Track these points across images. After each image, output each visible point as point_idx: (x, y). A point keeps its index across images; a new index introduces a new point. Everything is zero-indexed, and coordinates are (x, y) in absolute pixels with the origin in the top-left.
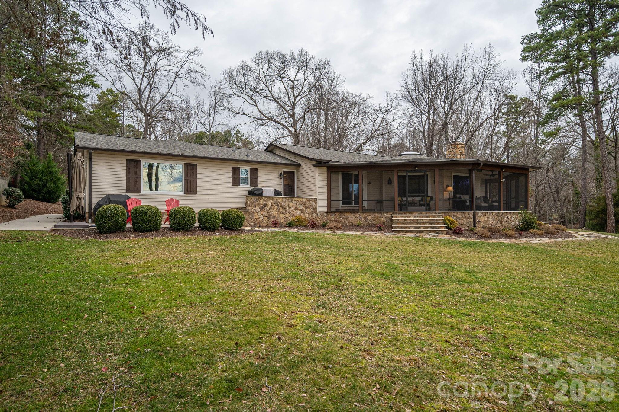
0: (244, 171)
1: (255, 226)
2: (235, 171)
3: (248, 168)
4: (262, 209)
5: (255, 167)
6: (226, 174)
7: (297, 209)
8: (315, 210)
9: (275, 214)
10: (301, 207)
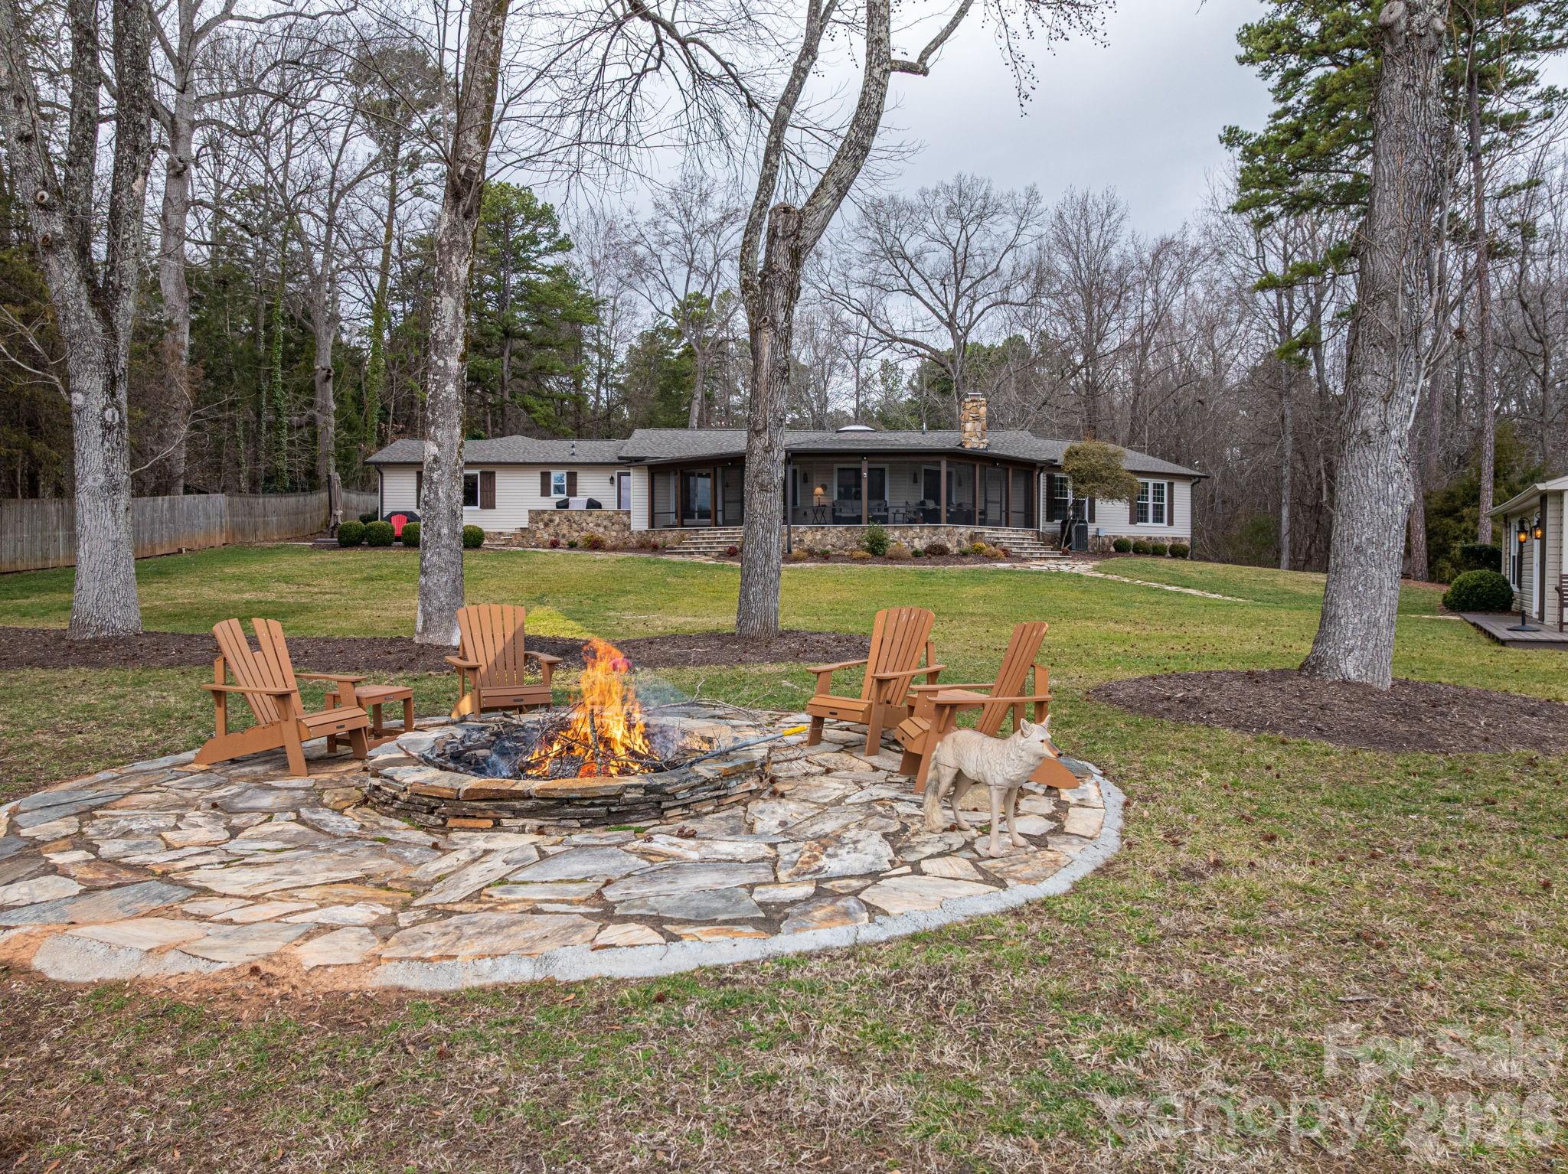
0: (557, 475)
1: (537, 546)
2: (545, 477)
3: (564, 472)
4: (546, 525)
5: (573, 470)
6: (534, 480)
7: (598, 525)
8: (627, 527)
9: (565, 531)
10: (605, 523)
